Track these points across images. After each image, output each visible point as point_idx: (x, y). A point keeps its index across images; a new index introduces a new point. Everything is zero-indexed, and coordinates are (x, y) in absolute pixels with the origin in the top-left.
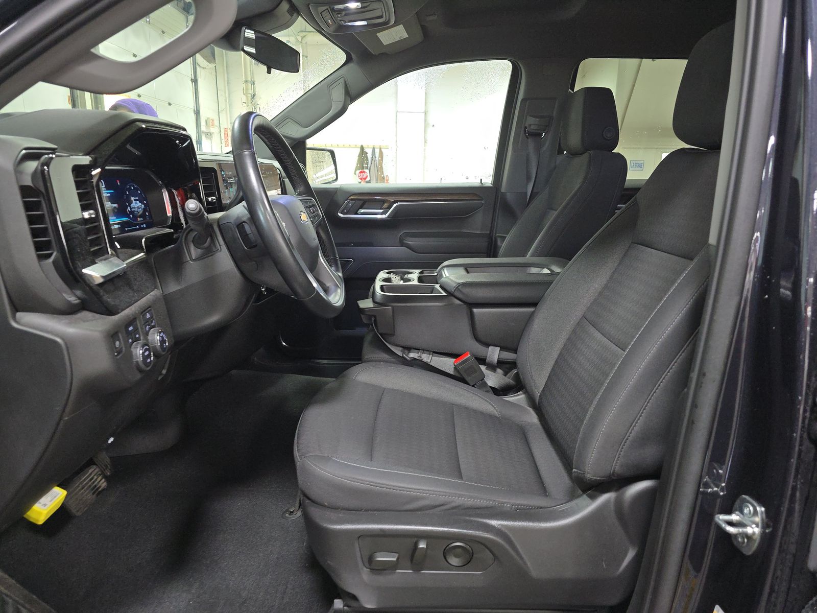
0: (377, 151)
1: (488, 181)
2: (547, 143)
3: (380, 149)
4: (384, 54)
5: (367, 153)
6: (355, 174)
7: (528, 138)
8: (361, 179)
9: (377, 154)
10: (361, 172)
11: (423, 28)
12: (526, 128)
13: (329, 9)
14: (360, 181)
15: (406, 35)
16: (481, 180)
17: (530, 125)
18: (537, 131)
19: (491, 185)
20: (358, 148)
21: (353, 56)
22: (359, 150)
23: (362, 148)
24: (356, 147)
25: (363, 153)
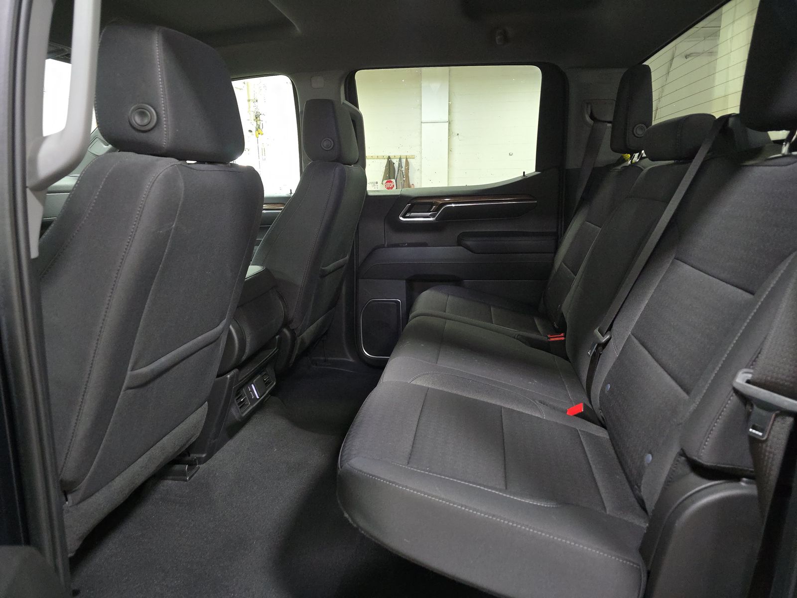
0: (404, 161)
3: (407, 159)
5: (394, 163)
6: (383, 184)
9: (404, 164)
22: (386, 161)
23: (389, 158)
24: (383, 158)
25: (390, 164)
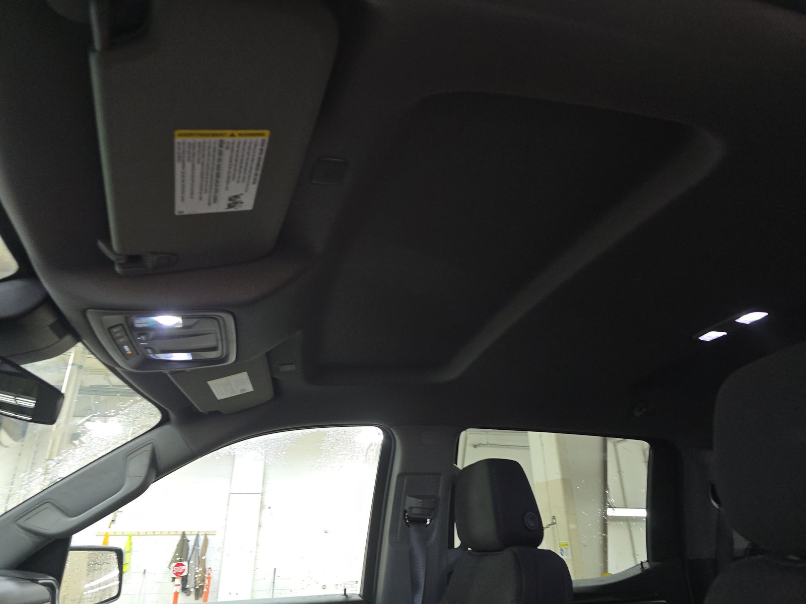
0: (202, 538)
1: (355, 590)
2: (435, 534)
3: (206, 535)
4: (215, 414)
5: (189, 541)
7: (409, 526)
8: (176, 574)
9: (201, 543)
10: (177, 565)
11: (275, 382)
12: (405, 512)
13: (125, 326)
14: (174, 576)
15: (250, 388)
16: (345, 590)
17: (411, 508)
18: (419, 517)
19: (360, 598)
20: (179, 535)
21: (172, 415)
22: (178, 538)
23: (184, 535)
24: (176, 534)
25: (184, 542)
